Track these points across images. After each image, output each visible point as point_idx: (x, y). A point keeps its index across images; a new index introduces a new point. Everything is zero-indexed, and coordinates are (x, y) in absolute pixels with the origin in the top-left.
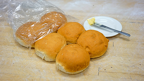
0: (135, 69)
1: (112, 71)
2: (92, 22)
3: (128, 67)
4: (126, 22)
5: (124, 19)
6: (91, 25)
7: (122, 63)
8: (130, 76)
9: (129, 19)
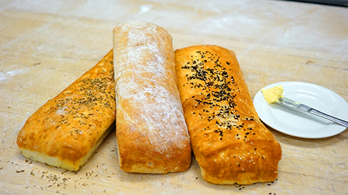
0: (345, 172)
1: (292, 171)
2: (276, 96)
3: (330, 164)
4: (336, 68)
5: (331, 61)
6: (273, 103)
7: (316, 156)
8: (332, 185)
9: (345, 62)
